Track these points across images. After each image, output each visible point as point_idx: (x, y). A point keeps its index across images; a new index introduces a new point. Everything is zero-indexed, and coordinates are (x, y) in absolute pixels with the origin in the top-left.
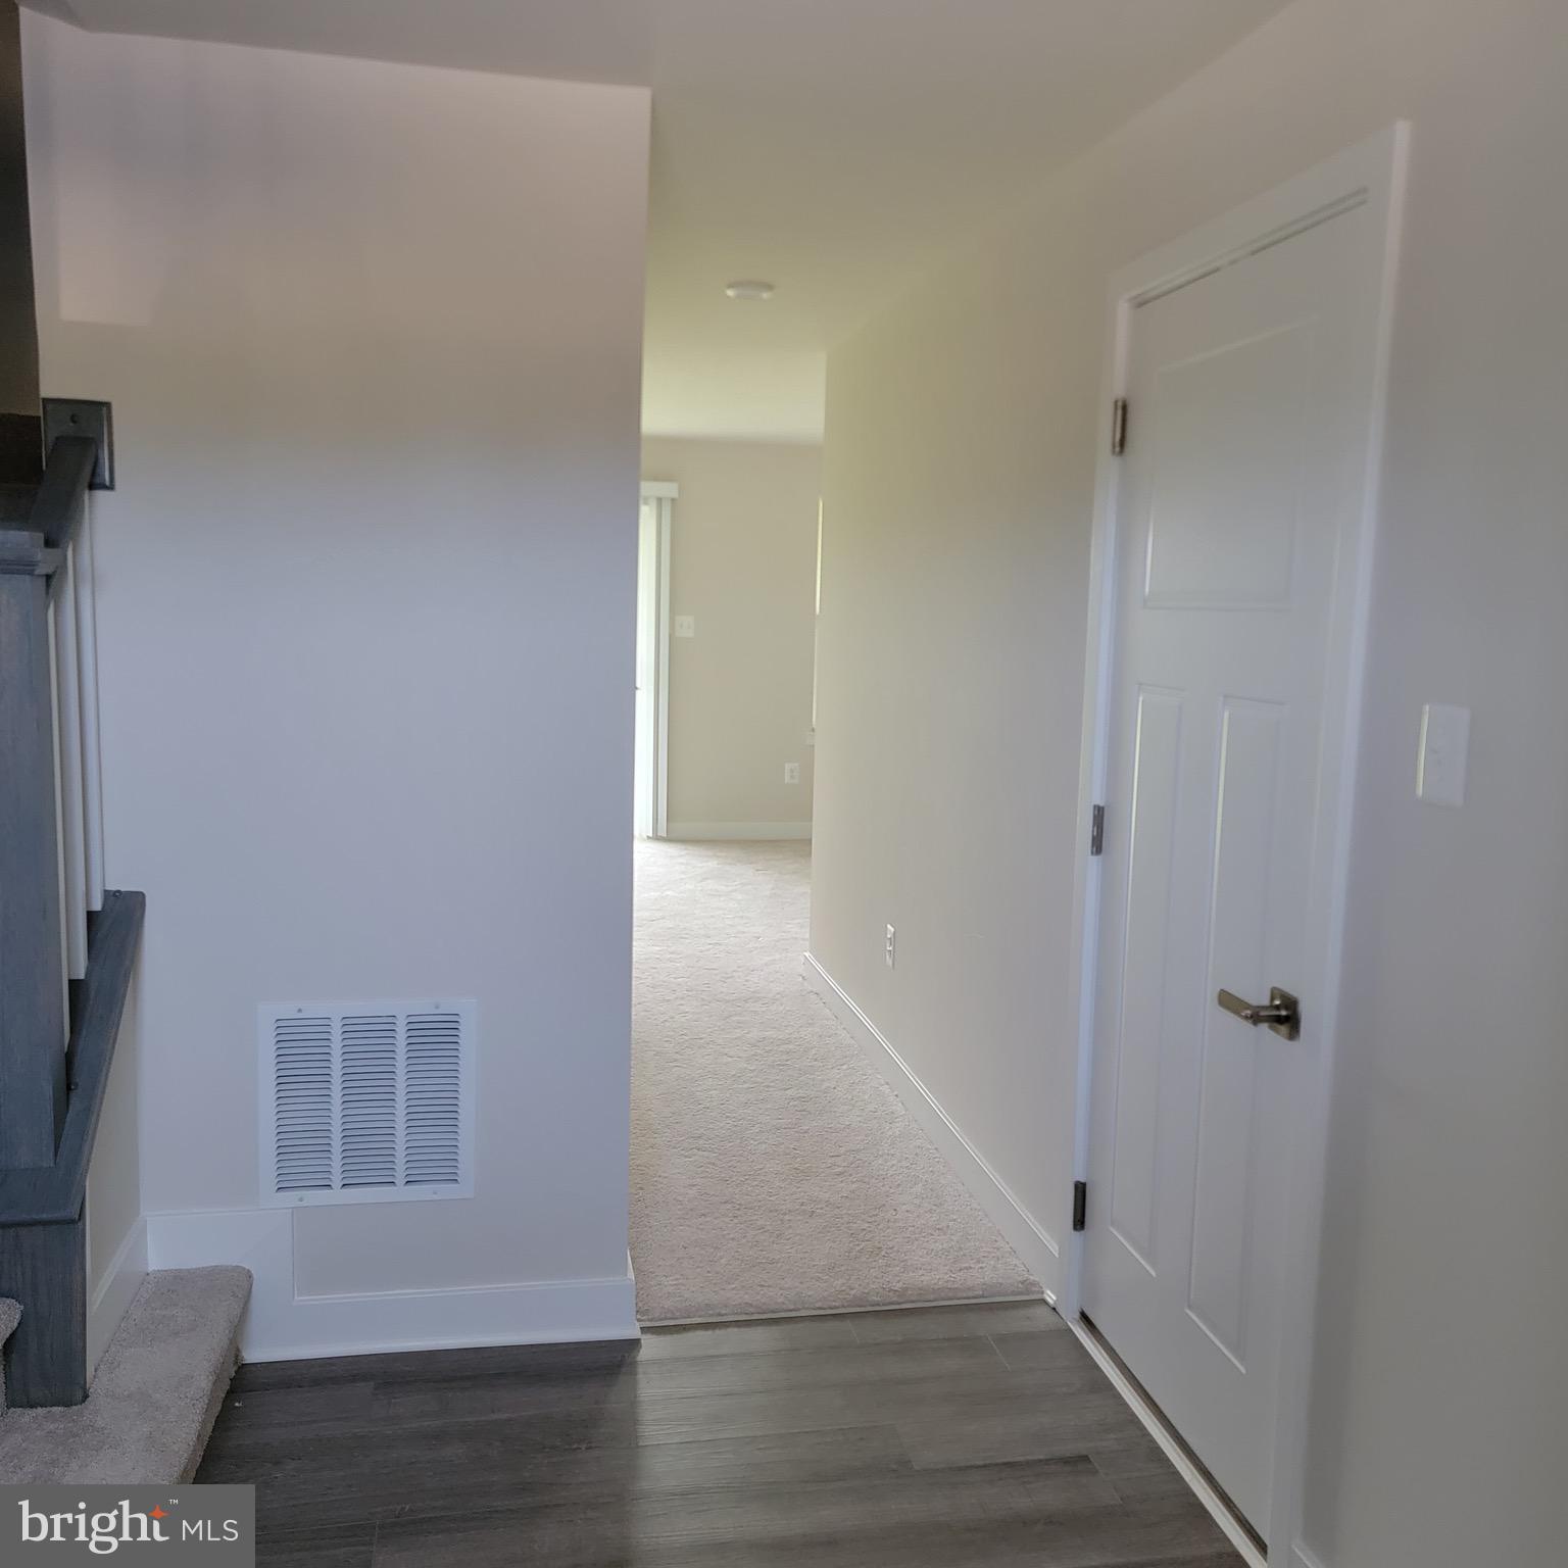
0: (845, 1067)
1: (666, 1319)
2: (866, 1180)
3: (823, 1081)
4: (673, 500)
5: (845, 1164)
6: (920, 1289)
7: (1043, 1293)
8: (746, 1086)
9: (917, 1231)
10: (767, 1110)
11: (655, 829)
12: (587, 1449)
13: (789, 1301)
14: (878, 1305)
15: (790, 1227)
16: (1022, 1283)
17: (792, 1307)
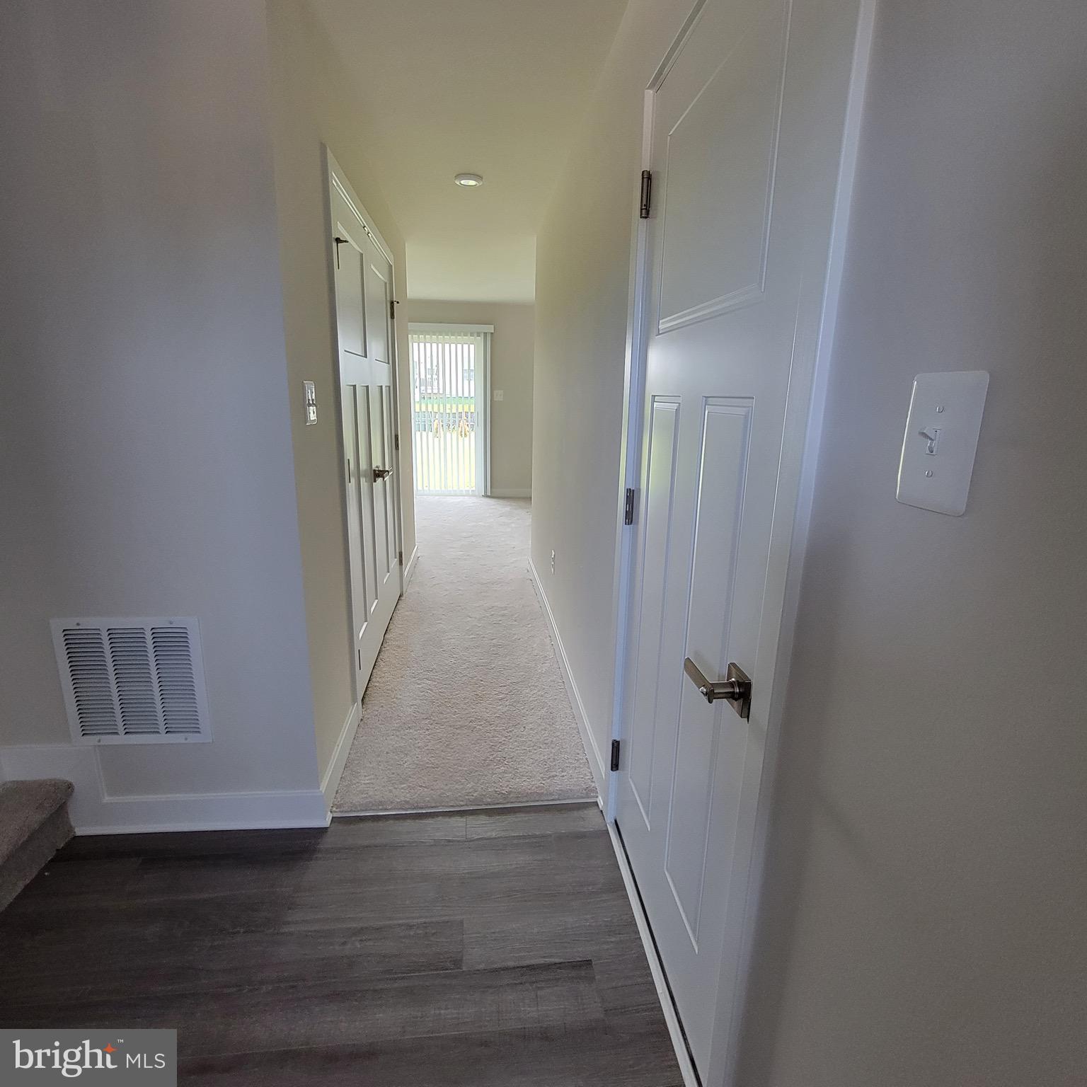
0: (530, 626)
1: (351, 811)
2: (515, 704)
3: (515, 634)
4: (492, 333)
5: (507, 692)
6: (519, 793)
7: (597, 797)
8: (471, 637)
9: (532, 744)
10: (476, 653)
11: (486, 491)
12: (244, 932)
13: (434, 799)
14: (490, 804)
15: (457, 739)
16: (585, 790)
17: (433, 805)
